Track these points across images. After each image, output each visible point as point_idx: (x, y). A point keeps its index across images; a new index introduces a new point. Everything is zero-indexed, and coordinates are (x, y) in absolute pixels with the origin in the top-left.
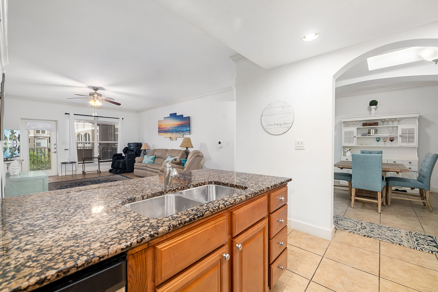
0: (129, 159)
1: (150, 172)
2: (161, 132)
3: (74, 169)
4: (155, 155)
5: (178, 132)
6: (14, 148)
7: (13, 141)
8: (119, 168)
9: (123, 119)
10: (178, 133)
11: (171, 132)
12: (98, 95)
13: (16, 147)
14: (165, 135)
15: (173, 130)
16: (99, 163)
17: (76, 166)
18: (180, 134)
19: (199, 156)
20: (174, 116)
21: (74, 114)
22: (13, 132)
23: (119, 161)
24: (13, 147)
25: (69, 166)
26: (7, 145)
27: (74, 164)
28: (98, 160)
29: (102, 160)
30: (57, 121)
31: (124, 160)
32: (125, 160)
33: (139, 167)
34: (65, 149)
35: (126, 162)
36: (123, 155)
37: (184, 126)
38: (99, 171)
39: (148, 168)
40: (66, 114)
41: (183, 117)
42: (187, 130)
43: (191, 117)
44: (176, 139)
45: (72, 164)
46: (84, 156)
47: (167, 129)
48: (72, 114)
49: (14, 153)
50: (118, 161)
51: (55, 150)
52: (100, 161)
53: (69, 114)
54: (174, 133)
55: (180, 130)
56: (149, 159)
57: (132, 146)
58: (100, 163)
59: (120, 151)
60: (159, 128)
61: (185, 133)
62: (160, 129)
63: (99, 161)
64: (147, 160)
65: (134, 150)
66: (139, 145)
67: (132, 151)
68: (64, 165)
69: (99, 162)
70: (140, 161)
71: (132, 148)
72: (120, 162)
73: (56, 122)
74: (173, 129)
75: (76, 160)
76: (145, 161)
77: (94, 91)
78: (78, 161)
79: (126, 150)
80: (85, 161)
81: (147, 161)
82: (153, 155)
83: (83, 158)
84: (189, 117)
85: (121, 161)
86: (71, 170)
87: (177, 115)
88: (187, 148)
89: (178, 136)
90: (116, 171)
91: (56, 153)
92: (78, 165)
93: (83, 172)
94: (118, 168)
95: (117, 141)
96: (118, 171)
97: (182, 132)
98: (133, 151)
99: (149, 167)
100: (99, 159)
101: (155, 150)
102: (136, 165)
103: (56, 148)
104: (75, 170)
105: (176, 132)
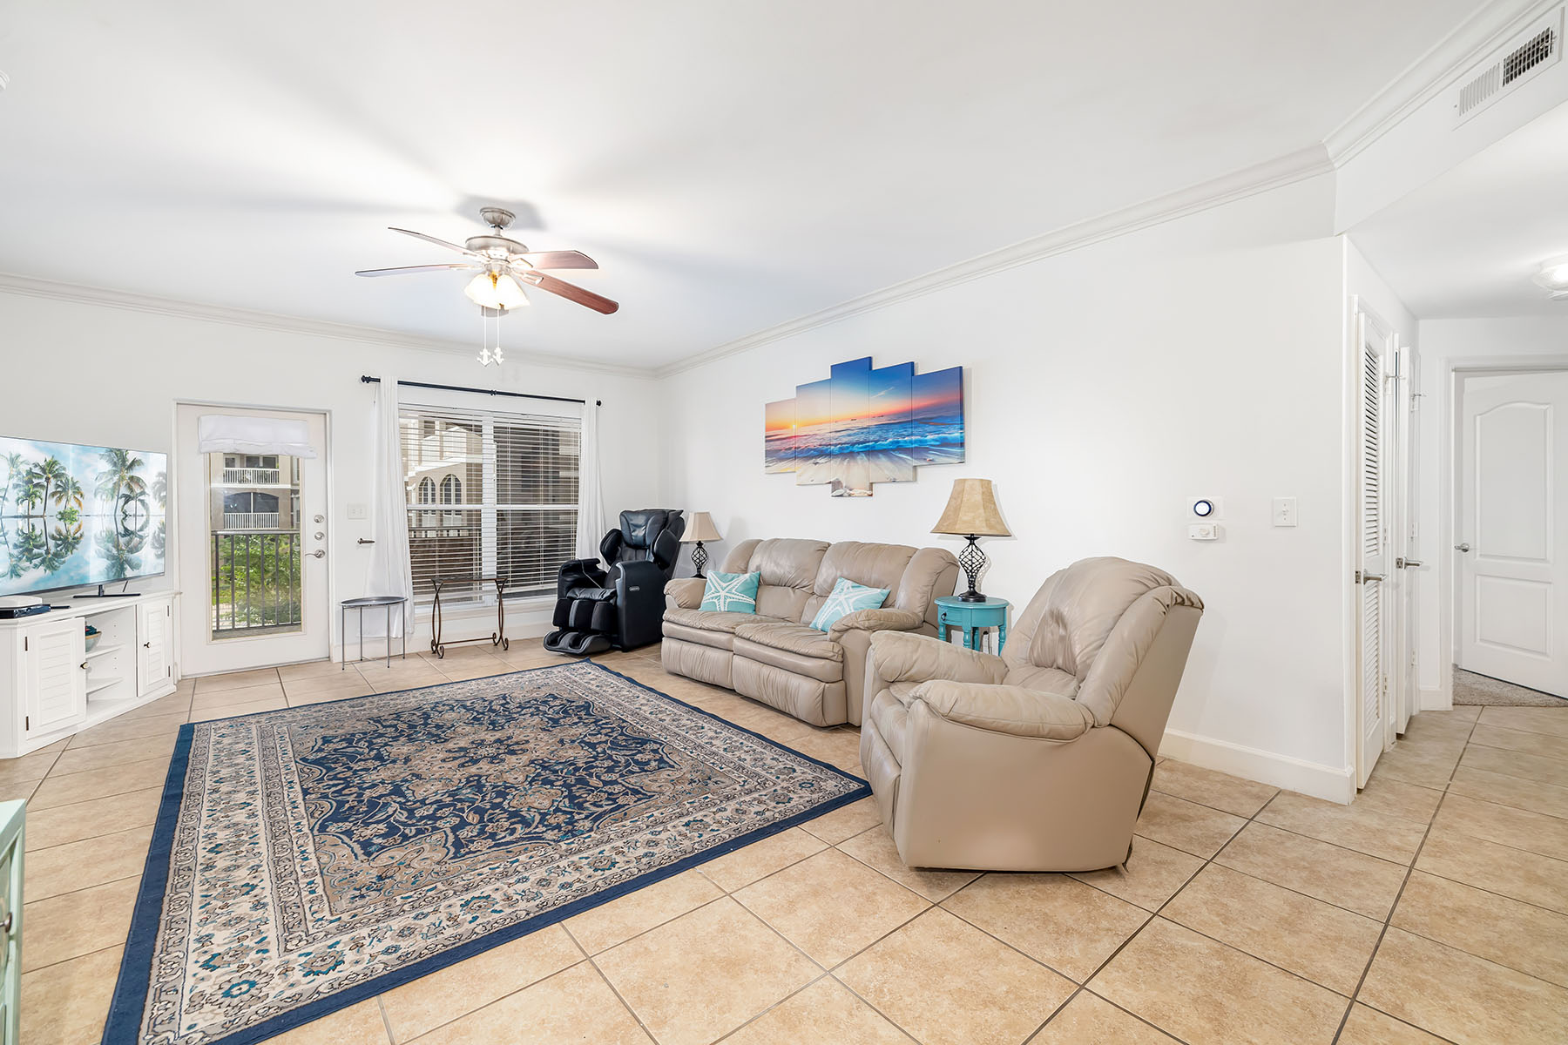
0: (632, 589)
1: (755, 666)
2: (781, 459)
3: (396, 631)
4: (758, 568)
5: (885, 452)
6: (127, 538)
7: (122, 501)
8: (590, 632)
9: (599, 403)
10: (883, 461)
11: (836, 456)
12: (509, 250)
13: (141, 530)
14: (806, 470)
15: (853, 444)
16: (500, 603)
17: (407, 615)
18: (892, 462)
19: (1182, 603)
20: (857, 372)
21: (400, 383)
22: (124, 460)
23: (588, 596)
24: (121, 530)
25: (375, 620)
26: (76, 524)
27: (396, 611)
28: (498, 587)
29: (512, 586)
30: (330, 412)
31: (608, 594)
32: (614, 594)
33: (688, 633)
34: (361, 542)
35: (620, 601)
36: (603, 566)
37: (925, 421)
38: (501, 637)
39: (737, 643)
40: (366, 379)
41: (913, 374)
42: (945, 443)
43: (970, 370)
44: (869, 493)
45: (385, 609)
46: (440, 571)
47: (814, 443)
48: (389, 382)
49: (128, 562)
50: (582, 594)
51: (320, 545)
52: (506, 591)
53: (378, 380)
54: (860, 462)
55: (898, 442)
56: (729, 592)
57: (640, 526)
58: (506, 602)
59: (586, 547)
60: (768, 439)
61: (932, 457)
62: (776, 445)
63: (500, 592)
64: (723, 593)
65: (648, 542)
66: (670, 523)
67: (640, 546)
68: (352, 615)
69: (501, 596)
70: (685, 599)
71: (640, 533)
72: (594, 602)
73: (325, 418)
74: (854, 439)
75: (404, 587)
76: (716, 601)
77: (492, 232)
78: (414, 593)
79: (614, 544)
80: (442, 592)
81: (722, 600)
82: (745, 571)
83: (434, 582)
84: (961, 367)
85: (597, 598)
86: (385, 634)
87: (874, 369)
88: (972, 539)
89: (886, 472)
90: (576, 643)
91: (323, 559)
92: (412, 613)
93: (433, 643)
94: (583, 628)
95: (576, 502)
96: (586, 643)
97: (909, 451)
98: (644, 549)
99: (749, 639)
100: (501, 582)
101: (751, 548)
102: (672, 619)
103: (322, 535)
104: (401, 635)
105: (872, 452)
